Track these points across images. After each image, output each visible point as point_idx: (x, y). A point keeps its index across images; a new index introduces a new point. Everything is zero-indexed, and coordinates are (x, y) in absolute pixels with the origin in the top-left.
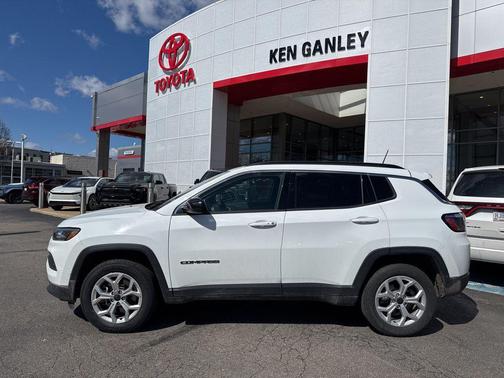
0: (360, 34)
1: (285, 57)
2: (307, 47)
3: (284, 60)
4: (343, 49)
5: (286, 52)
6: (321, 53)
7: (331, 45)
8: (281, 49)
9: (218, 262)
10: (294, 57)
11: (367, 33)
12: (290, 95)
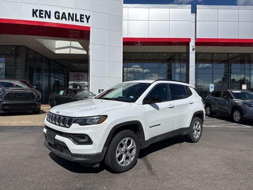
0: (86, 16)
1: (44, 16)
2: (57, 14)
3: (43, 17)
4: (78, 21)
5: (44, 13)
6: (66, 19)
7: (72, 17)
8: (40, 11)
9: (160, 125)
10: (49, 17)
11: (89, 16)
12: (36, 37)
